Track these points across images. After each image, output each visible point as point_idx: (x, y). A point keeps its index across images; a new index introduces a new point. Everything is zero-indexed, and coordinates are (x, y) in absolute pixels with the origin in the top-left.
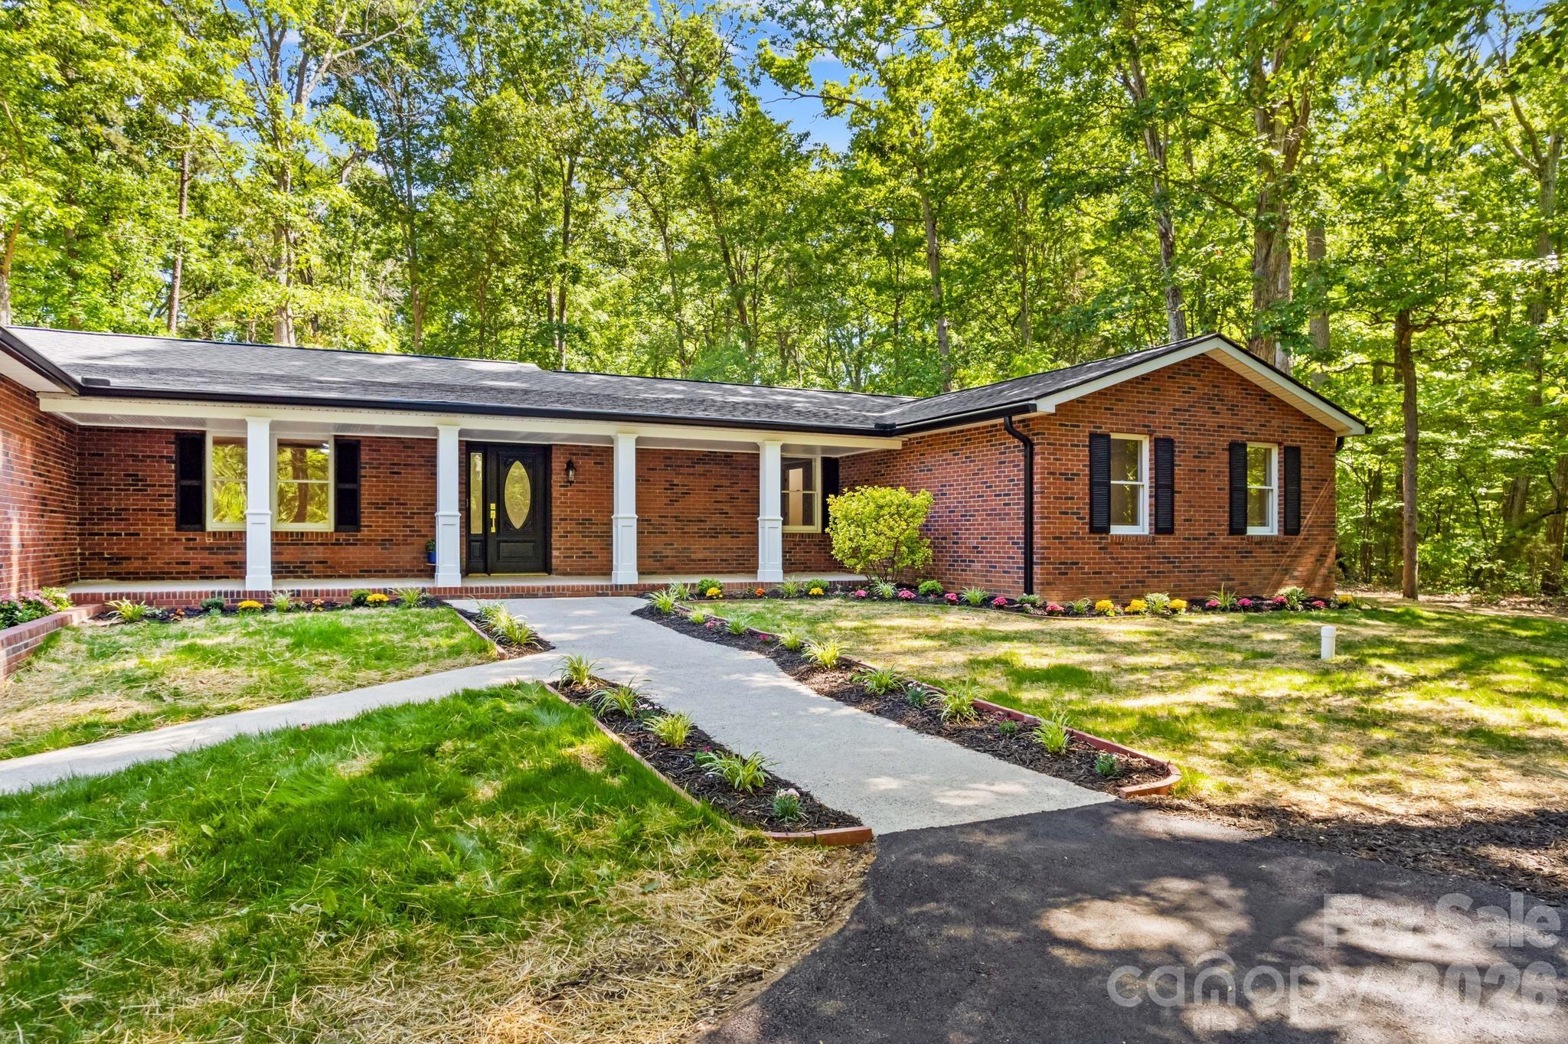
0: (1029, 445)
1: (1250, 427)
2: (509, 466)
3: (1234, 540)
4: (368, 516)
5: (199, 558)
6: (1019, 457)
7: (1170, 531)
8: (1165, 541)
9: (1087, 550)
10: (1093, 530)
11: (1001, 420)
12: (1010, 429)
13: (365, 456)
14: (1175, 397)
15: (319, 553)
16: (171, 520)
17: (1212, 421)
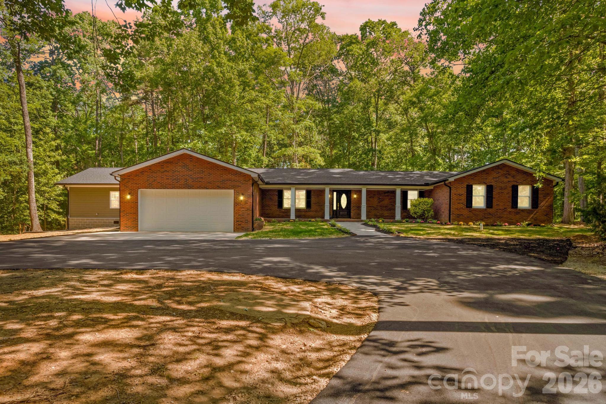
0: (450, 188)
1: (519, 181)
2: (342, 195)
3: (513, 210)
4: (313, 205)
5: (281, 214)
6: (449, 191)
7: (491, 207)
8: (490, 210)
9: (466, 212)
10: (467, 207)
11: (443, 183)
12: (445, 185)
13: (312, 193)
14: (495, 175)
15: (303, 213)
16: (277, 207)
17: (506, 180)
